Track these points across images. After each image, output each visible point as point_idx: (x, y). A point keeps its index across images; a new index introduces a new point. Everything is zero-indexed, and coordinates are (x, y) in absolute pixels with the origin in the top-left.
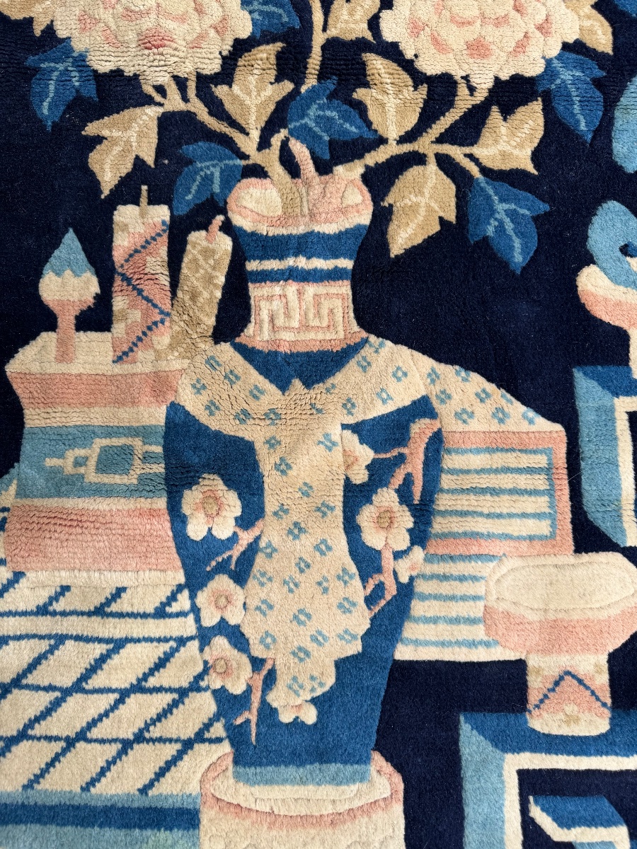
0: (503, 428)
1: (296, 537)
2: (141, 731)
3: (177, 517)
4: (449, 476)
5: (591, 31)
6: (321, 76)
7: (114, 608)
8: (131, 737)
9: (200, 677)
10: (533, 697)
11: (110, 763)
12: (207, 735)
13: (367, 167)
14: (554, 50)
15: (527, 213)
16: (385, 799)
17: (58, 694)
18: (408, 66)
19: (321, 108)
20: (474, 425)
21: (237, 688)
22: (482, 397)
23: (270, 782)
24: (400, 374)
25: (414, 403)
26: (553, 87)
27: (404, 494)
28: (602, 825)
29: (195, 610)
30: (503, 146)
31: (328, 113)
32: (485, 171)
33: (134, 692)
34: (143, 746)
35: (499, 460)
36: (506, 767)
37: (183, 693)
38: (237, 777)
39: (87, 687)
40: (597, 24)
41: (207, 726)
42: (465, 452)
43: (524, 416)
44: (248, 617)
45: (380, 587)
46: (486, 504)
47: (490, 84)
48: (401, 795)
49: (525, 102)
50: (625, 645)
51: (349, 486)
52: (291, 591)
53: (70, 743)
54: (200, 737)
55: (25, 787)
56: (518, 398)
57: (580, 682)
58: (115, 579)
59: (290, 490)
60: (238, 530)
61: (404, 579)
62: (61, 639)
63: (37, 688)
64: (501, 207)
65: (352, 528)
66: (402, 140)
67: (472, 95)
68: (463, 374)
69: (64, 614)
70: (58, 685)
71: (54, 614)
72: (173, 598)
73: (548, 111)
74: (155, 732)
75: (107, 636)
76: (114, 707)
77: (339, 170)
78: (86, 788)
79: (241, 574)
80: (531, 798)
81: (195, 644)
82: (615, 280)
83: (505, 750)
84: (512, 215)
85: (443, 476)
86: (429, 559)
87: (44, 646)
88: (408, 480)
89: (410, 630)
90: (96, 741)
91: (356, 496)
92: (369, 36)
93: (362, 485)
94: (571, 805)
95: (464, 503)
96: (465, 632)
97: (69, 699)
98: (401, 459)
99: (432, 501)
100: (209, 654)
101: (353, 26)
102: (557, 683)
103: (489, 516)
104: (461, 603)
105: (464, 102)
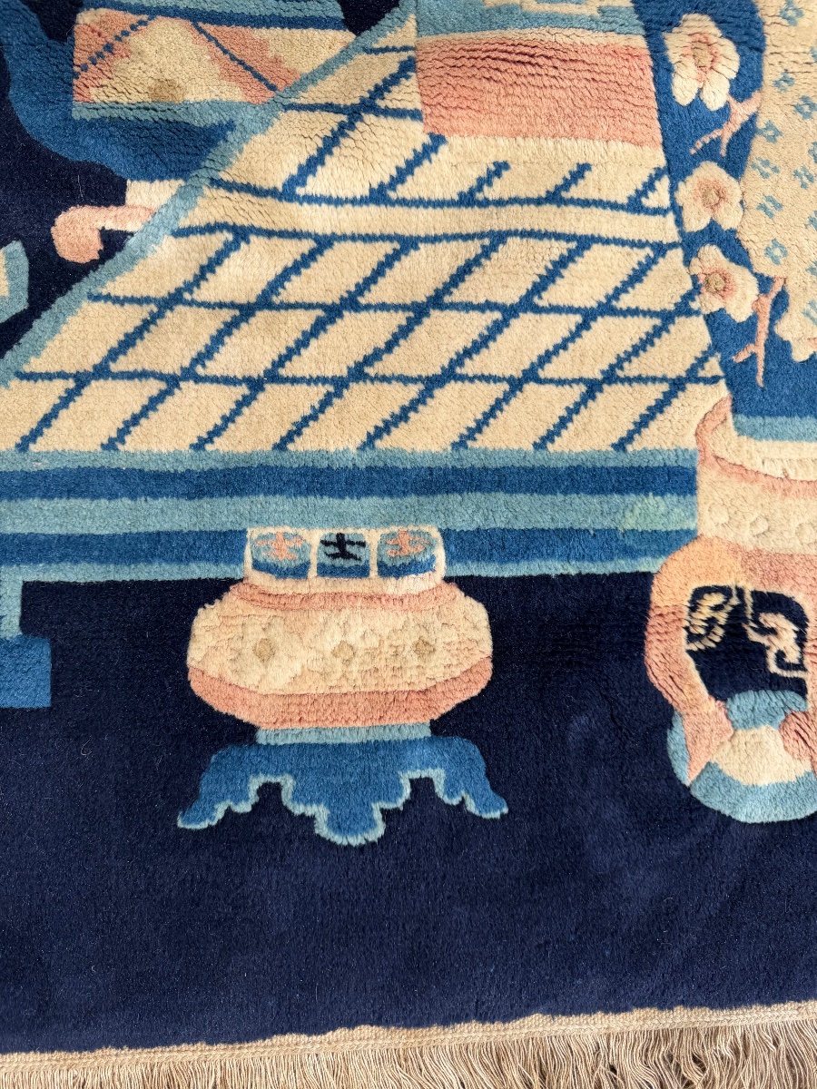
1: (807, 116)
2: (612, 367)
3: (662, 63)
7: (575, 192)
8: (600, 377)
9: (689, 297)
11: (574, 410)
12: (701, 374)
17: (497, 315)
21: (740, 313)
23: (777, 436)
29: (676, 209)
33: (602, 314)
34: (618, 387)
37: (667, 318)
38: (740, 429)
39: (542, 303)
41: (701, 361)
44: (749, 218)
52: (804, 186)
53: (516, 385)
54: (692, 376)
55: (454, 445)
58: (575, 151)
59: (800, 49)
60: (731, 100)
62: (499, 238)
63: (468, 307)
69: (500, 203)
70: (500, 301)
71: (485, 203)
72: (650, 186)
74: (631, 369)
75: (567, 230)
76: (575, 335)
78: (540, 445)
79: (735, 162)
81: (676, 255)
87: (474, 248)
90: (551, 381)
97: (513, 322)
100: (696, 267)
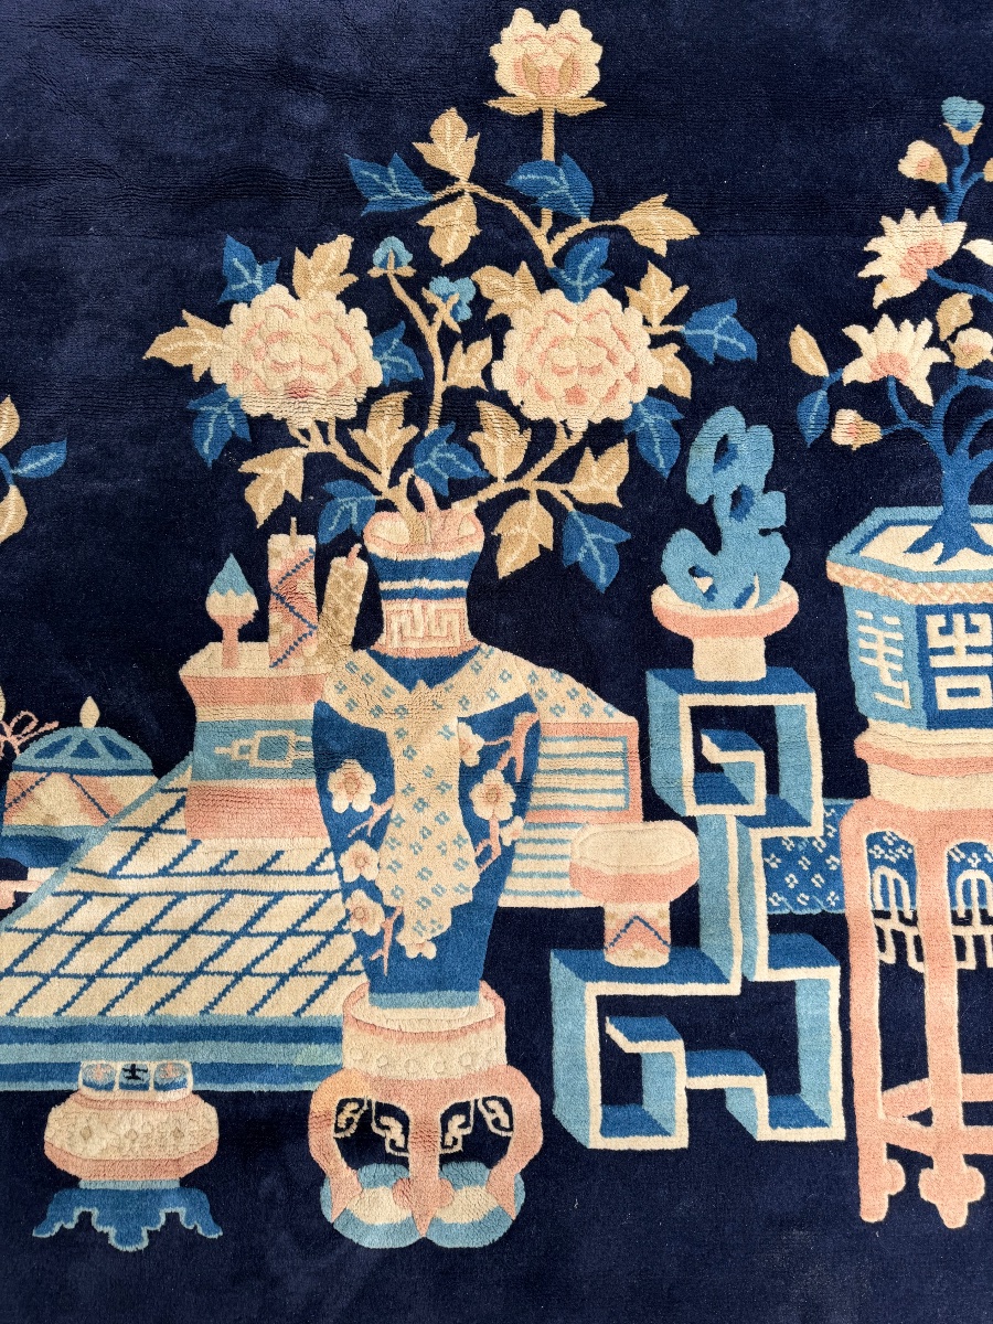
0: (589, 720)
1: (420, 810)
2: (295, 966)
3: (325, 794)
4: (545, 760)
5: (673, 378)
6: (442, 422)
7: (274, 867)
8: (288, 972)
9: (343, 922)
10: (609, 936)
11: (271, 992)
12: (348, 969)
13: (479, 503)
14: (641, 396)
15: (611, 541)
16: (490, 1019)
17: (228, 938)
18: (515, 412)
19: (441, 451)
20: (566, 718)
21: (373, 931)
22: (573, 695)
23: (398, 1005)
24: (505, 677)
25: (517, 699)
26: (638, 430)
27: (508, 774)
28: (662, 1039)
29: (339, 869)
30: (594, 483)
31: (448, 455)
32: (578, 505)
33: (290, 935)
34: (297, 978)
35: (585, 746)
36: (587, 992)
37: (329, 935)
38: (372, 1001)
39: (252, 931)
40: (678, 371)
41: (349, 962)
42: (557, 740)
43: (605, 711)
44: (382, 874)
45: (488, 850)
46: (574, 782)
47: (584, 427)
48: (503, 1015)
49: (613, 444)
50: (684, 895)
51: (464, 769)
52: (416, 853)
53: (238, 977)
54: (343, 971)
55: (202, 1012)
56: (600, 696)
57: (646, 924)
58: (274, 845)
59: (416, 772)
60: (373, 804)
61: (507, 843)
62: (230, 894)
63: (212, 933)
64: (589, 537)
65: (465, 803)
66: (510, 478)
67: (569, 438)
68: (557, 675)
69: (233, 873)
70: (229, 930)
71: (225, 873)
72: (321, 859)
73: (633, 451)
74: (307, 967)
75: (268, 890)
76: (273, 948)
77: (456, 505)
78: (251, 1013)
79: (375, 841)
80: (608, 1019)
81: (340, 895)
82: (683, 598)
83: (586, 980)
84: (598, 543)
85: (540, 759)
86: (527, 827)
87: (216, 899)
88: (512, 763)
89: (511, 883)
90: (258, 975)
91: (469, 776)
92: (482, 385)
93: (475, 767)
94: (638, 1023)
95: (555, 781)
96: (555, 884)
97: (237, 941)
98: (507, 745)
99: (530, 780)
100: (349, 904)
101: (468, 376)
102: (627, 926)
103: (575, 791)
104: (551, 861)
105: (562, 444)
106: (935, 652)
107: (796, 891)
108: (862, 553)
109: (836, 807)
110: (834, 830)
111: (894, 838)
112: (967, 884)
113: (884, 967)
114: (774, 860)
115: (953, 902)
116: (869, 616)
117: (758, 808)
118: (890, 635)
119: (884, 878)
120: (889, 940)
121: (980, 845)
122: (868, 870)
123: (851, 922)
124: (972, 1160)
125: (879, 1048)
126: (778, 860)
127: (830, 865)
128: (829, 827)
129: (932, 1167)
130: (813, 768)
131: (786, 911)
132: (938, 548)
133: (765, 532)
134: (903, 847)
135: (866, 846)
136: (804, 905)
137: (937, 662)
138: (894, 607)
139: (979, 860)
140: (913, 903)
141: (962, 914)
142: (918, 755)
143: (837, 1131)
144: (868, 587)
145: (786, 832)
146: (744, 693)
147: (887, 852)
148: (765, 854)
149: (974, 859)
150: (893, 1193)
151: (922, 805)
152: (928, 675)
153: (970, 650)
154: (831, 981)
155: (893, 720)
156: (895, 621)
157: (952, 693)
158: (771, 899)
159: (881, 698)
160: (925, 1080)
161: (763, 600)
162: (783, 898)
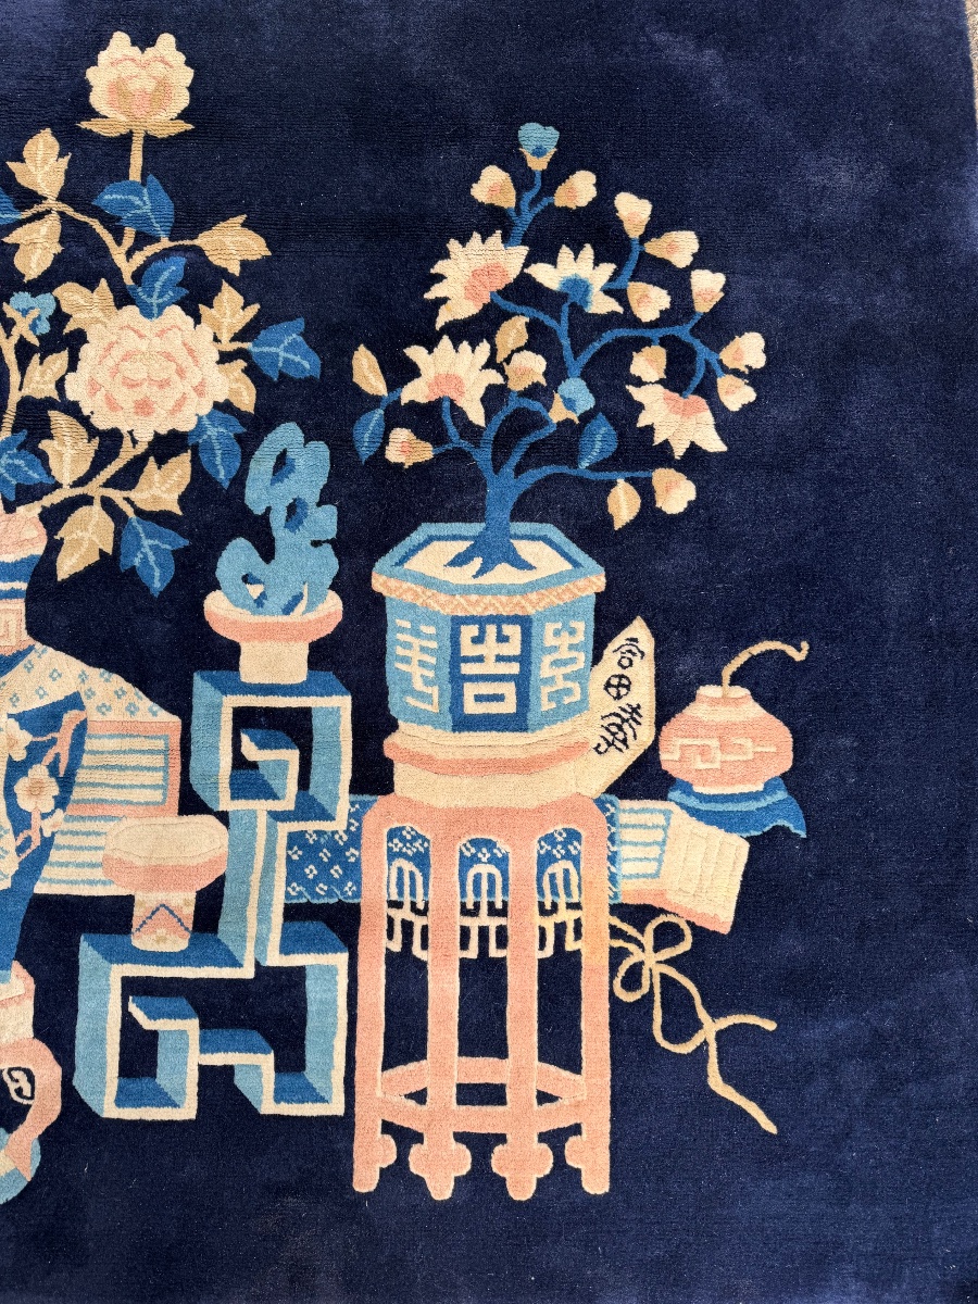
0: (134, 718)
4: (89, 756)
5: (238, 393)
6: (15, 430)
10: (136, 922)
13: (44, 507)
14: (206, 408)
15: (168, 547)
16: (19, 996)
18: (85, 421)
19: (10, 457)
20: (111, 716)
22: (119, 694)
24: (55, 675)
25: (67, 697)
26: (201, 441)
27: (53, 769)
28: (179, 1018)
30: (156, 491)
31: (17, 462)
32: (139, 512)
35: (127, 744)
36: (112, 974)
40: (243, 387)
42: (100, 737)
43: (150, 710)
45: (28, 840)
46: (115, 777)
47: (150, 437)
48: (32, 994)
49: (176, 454)
50: (210, 886)
51: (11, 763)
56: (147, 695)
57: (171, 912)
61: (47, 834)
64: (146, 542)
65: (10, 794)
66: (76, 484)
67: (134, 447)
68: (107, 675)
73: (195, 461)
77: (21, 510)
80: (131, 998)
82: (235, 603)
83: (111, 962)
84: (154, 549)
85: (84, 755)
86: (66, 820)
88: (57, 757)
89: (47, 872)
91: (16, 770)
92: (55, 395)
93: (23, 761)
94: (158, 1002)
95: (98, 776)
96: (88, 873)
98: (53, 742)
99: (74, 775)
101: (43, 386)
102: (153, 913)
103: (114, 787)
104: (86, 852)
105: (127, 453)
106: (467, 660)
107: (316, 881)
108: (406, 566)
109: (360, 803)
110: (357, 824)
111: (413, 833)
112: (478, 878)
113: (390, 955)
114: (296, 852)
115: (463, 893)
116: (408, 625)
117: (288, 803)
118: (425, 643)
119: (400, 870)
120: (398, 929)
121: (490, 840)
122: (386, 862)
123: (363, 910)
124: (461, 1137)
125: (382, 1029)
126: (300, 853)
127: (349, 858)
128: (352, 821)
129: (422, 1143)
130: (342, 767)
131: (304, 900)
132: (477, 562)
133: (316, 544)
134: (420, 841)
135: (386, 839)
136: (323, 895)
137: (467, 669)
138: (432, 618)
139: (488, 855)
140: (426, 894)
141: (470, 906)
142: (441, 755)
143: (336, 1107)
144: (409, 598)
145: (311, 826)
146: (284, 695)
147: (405, 845)
148: (289, 847)
149: (484, 855)
150: (385, 1166)
151: (441, 802)
152: (457, 680)
153: (500, 658)
154: (339, 967)
155: (421, 723)
156: (431, 630)
157: (479, 698)
158: (289, 889)
159: (411, 701)
160: (423, 1062)
161: (311, 606)
162: (301, 888)
